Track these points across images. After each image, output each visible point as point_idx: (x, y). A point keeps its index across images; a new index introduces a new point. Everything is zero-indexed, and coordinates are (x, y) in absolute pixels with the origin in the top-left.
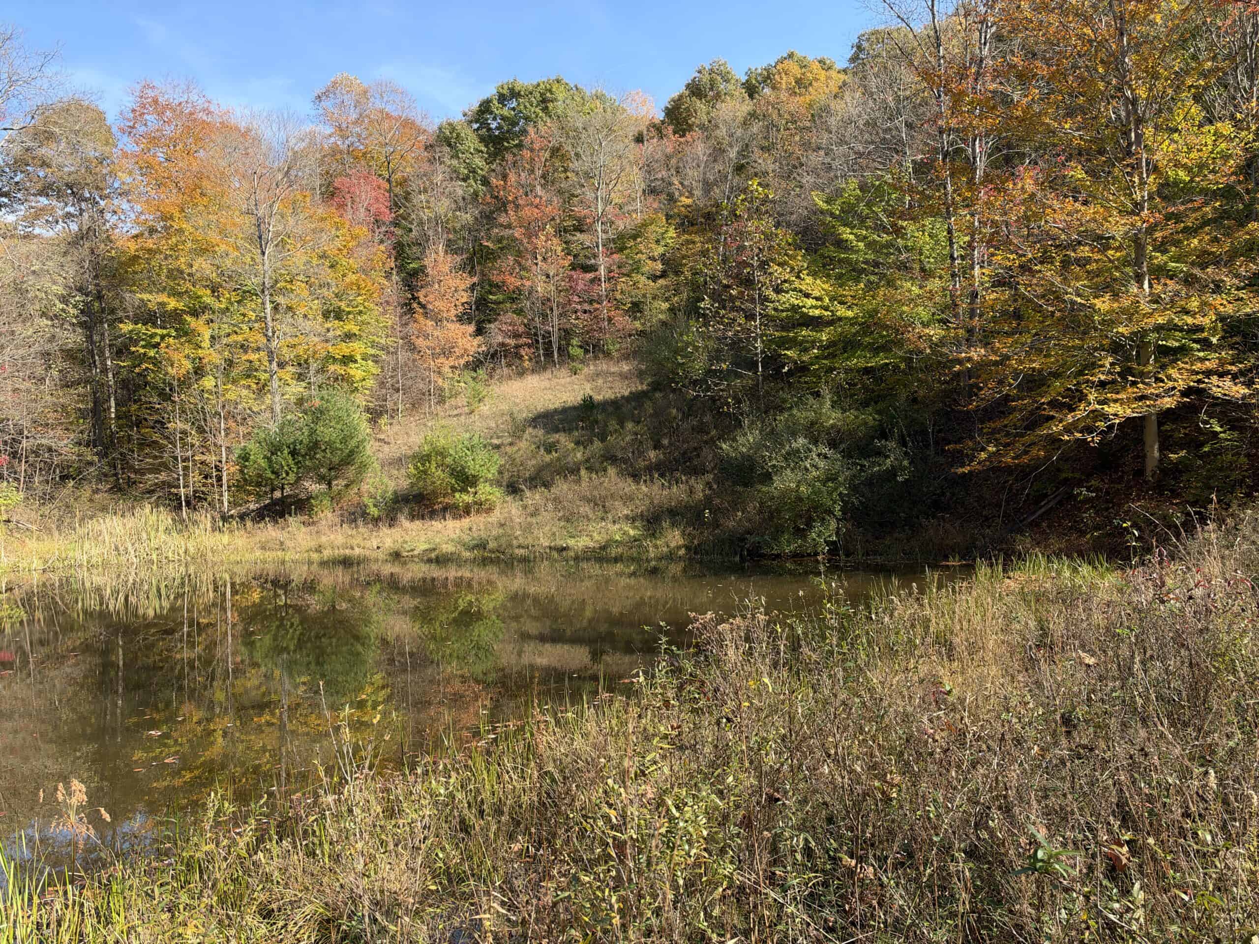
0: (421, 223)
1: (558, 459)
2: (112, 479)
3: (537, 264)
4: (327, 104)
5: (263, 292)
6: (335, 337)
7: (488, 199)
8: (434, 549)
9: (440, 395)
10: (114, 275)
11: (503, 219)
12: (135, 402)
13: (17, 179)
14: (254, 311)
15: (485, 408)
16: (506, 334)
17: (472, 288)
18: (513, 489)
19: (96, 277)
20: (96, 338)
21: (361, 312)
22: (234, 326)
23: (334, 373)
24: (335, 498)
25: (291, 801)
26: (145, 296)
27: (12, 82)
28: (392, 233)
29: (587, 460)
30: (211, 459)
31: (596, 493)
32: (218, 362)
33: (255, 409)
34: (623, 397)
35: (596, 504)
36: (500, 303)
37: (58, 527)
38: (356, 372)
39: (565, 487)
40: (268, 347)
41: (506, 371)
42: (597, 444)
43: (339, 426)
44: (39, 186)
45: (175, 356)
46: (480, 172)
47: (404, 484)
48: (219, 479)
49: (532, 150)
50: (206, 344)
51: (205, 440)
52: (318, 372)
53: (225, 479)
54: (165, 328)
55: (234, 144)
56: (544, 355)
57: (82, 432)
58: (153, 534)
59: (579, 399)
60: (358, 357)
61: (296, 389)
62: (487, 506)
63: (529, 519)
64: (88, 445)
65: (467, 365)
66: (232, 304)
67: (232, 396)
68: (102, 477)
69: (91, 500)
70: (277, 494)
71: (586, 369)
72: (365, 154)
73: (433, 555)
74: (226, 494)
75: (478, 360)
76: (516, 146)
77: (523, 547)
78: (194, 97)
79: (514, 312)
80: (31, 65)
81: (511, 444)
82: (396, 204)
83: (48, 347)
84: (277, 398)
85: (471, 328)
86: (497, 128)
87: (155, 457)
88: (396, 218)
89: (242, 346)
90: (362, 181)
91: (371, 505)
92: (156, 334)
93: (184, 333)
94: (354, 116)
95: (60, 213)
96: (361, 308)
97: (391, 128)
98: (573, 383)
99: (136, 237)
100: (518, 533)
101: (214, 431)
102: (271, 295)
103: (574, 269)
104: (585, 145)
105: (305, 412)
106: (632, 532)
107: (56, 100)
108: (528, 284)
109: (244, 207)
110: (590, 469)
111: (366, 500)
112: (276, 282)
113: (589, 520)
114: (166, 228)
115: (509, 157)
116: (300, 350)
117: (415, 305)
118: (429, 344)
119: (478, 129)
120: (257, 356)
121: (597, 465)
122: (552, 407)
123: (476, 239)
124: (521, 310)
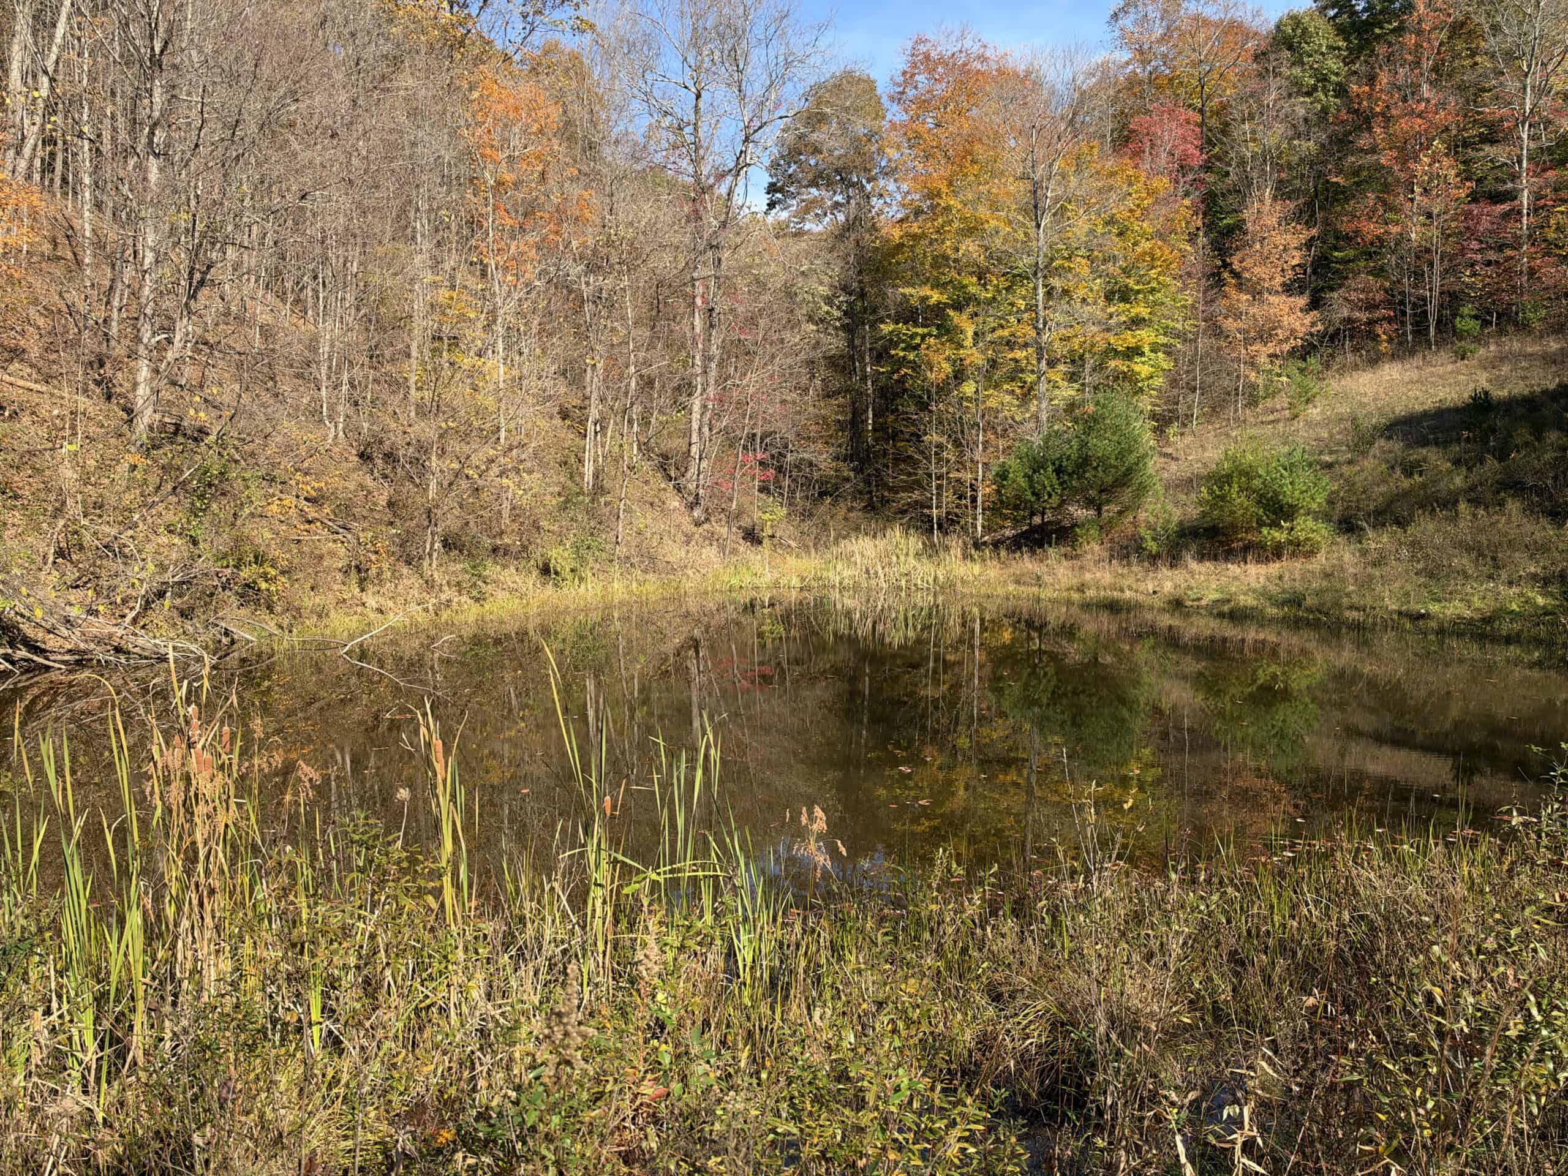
0: (1242, 162)
1: (1424, 486)
2: (867, 496)
3: (1412, 200)
4: (1127, 22)
5: (1035, 274)
6: (1119, 325)
7: (1344, 115)
8: (1229, 601)
9: (1251, 395)
10: (878, 269)
11: (1364, 141)
12: (893, 412)
13: (791, 171)
14: (1024, 298)
15: (1314, 412)
16: (1355, 306)
17: (1309, 244)
18: (1348, 526)
19: (860, 272)
20: (857, 342)
21: (1153, 289)
22: (1000, 318)
23: (1115, 370)
24: (1105, 528)
25: (1031, 878)
26: (908, 291)
27: (788, 64)
28: (1202, 181)
29: (1472, 488)
30: (968, 477)
31: (1483, 538)
32: (980, 362)
33: (1017, 419)
34: (1545, 392)
35: (1481, 554)
36: (1350, 261)
37: (815, 545)
38: (1142, 368)
39: (1431, 527)
40: (1037, 343)
41: (1350, 358)
42: (1491, 464)
43: (1116, 438)
44: (810, 176)
45: (936, 359)
46: (1333, 78)
47: (1194, 512)
48: (974, 500)
49: (1419, 33)
50: (968, 342)
51: (962, 454)
52: (1094, 370)
53: (979, 500)
54: (926, 326)
55: (1011, 95)
56: (1413, 332)
57: (840, 446)
58: (902, 558)
59: (1466, 395)
60: (1146, 349)
61: (1067, 392)
62: (1307, 548)
63: (1369, 569)
64: (845, 460)
65: (1292, 353)
66: (999, 292)
67: (992, 403)
68: (857, 494)
69: (846, 519)
70: (1037, 520)
71: (1482, 351)
72: (1171, 80)
73: (1226, 608)
74: (980, 517)
75: (1311, 344)
76: (1393, 31)
77: (1357, 609)
78: (968, 43)
79: (1370, 273)
80: (806, 40)
81: (1350, 462)
82: (1209, 142)
83: (812, 354)
84: (1044, 405)
85: (1302, 301)
86: (1365, 10)
87: (909, 474)
88: (1209, 160)
89: (1008, 343)
90: (1166, 116)
91: (1148, 538)
92: (917, 334)
93: (947, 332)
94: (1159, 32)
95: (829, 203)
96: (1154, 284)
97: (1208, 38)
98: (1458, 373)
99: (901, 221)
100: (1351, 588)
101: (971, 445)
102: (1045, 277)
103: (1475, 200)
104: (1511, 10)
105: (1076, 421)
106: (1540, 601)
107: (828, 76)
108: (1395, 230)
109: (1020, 170)
110: (1475, 502)
111: (1142, 531)
112: (1052, 260)
113: (1467, 577)
114: (933, 207)
115: (1381, 50)
116: (1076, 343)
117: (1226, 275)
118: (1241, 325)
119: (1335, 16)
120: (1025, 353)
121: (1489, 496)
122: (1418, 408)
123: (1320, 175)
124: (1382, 269)
